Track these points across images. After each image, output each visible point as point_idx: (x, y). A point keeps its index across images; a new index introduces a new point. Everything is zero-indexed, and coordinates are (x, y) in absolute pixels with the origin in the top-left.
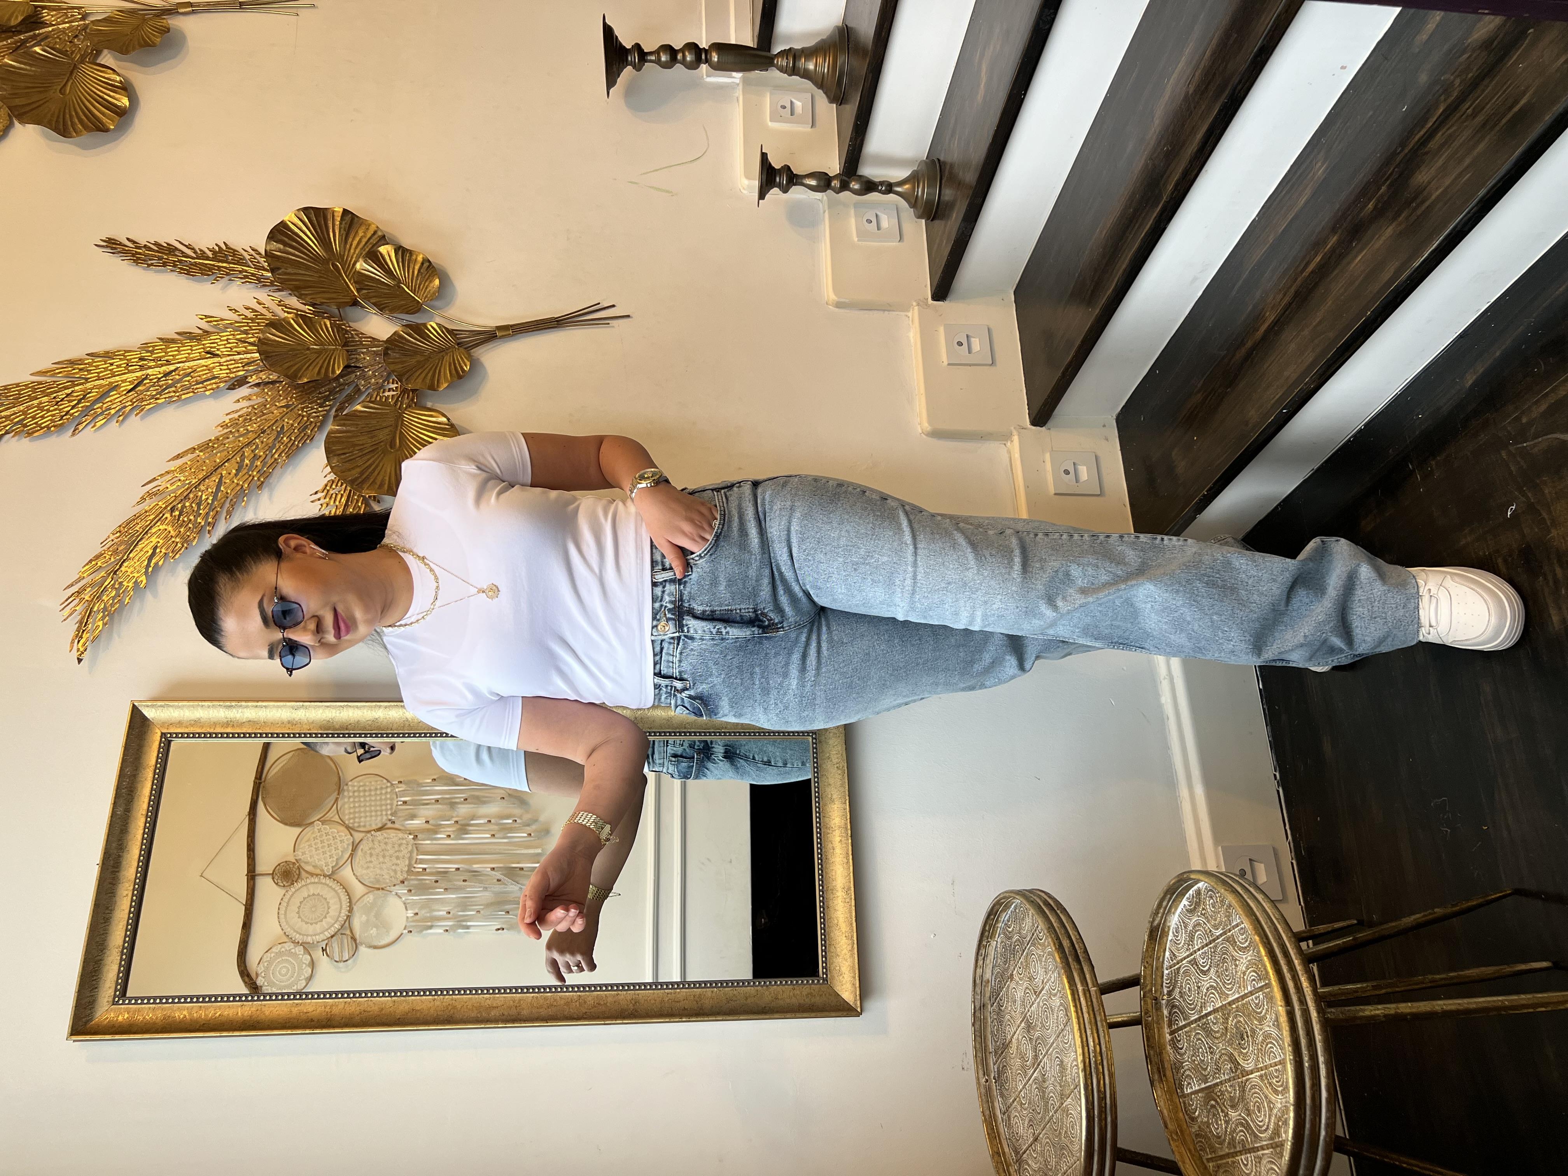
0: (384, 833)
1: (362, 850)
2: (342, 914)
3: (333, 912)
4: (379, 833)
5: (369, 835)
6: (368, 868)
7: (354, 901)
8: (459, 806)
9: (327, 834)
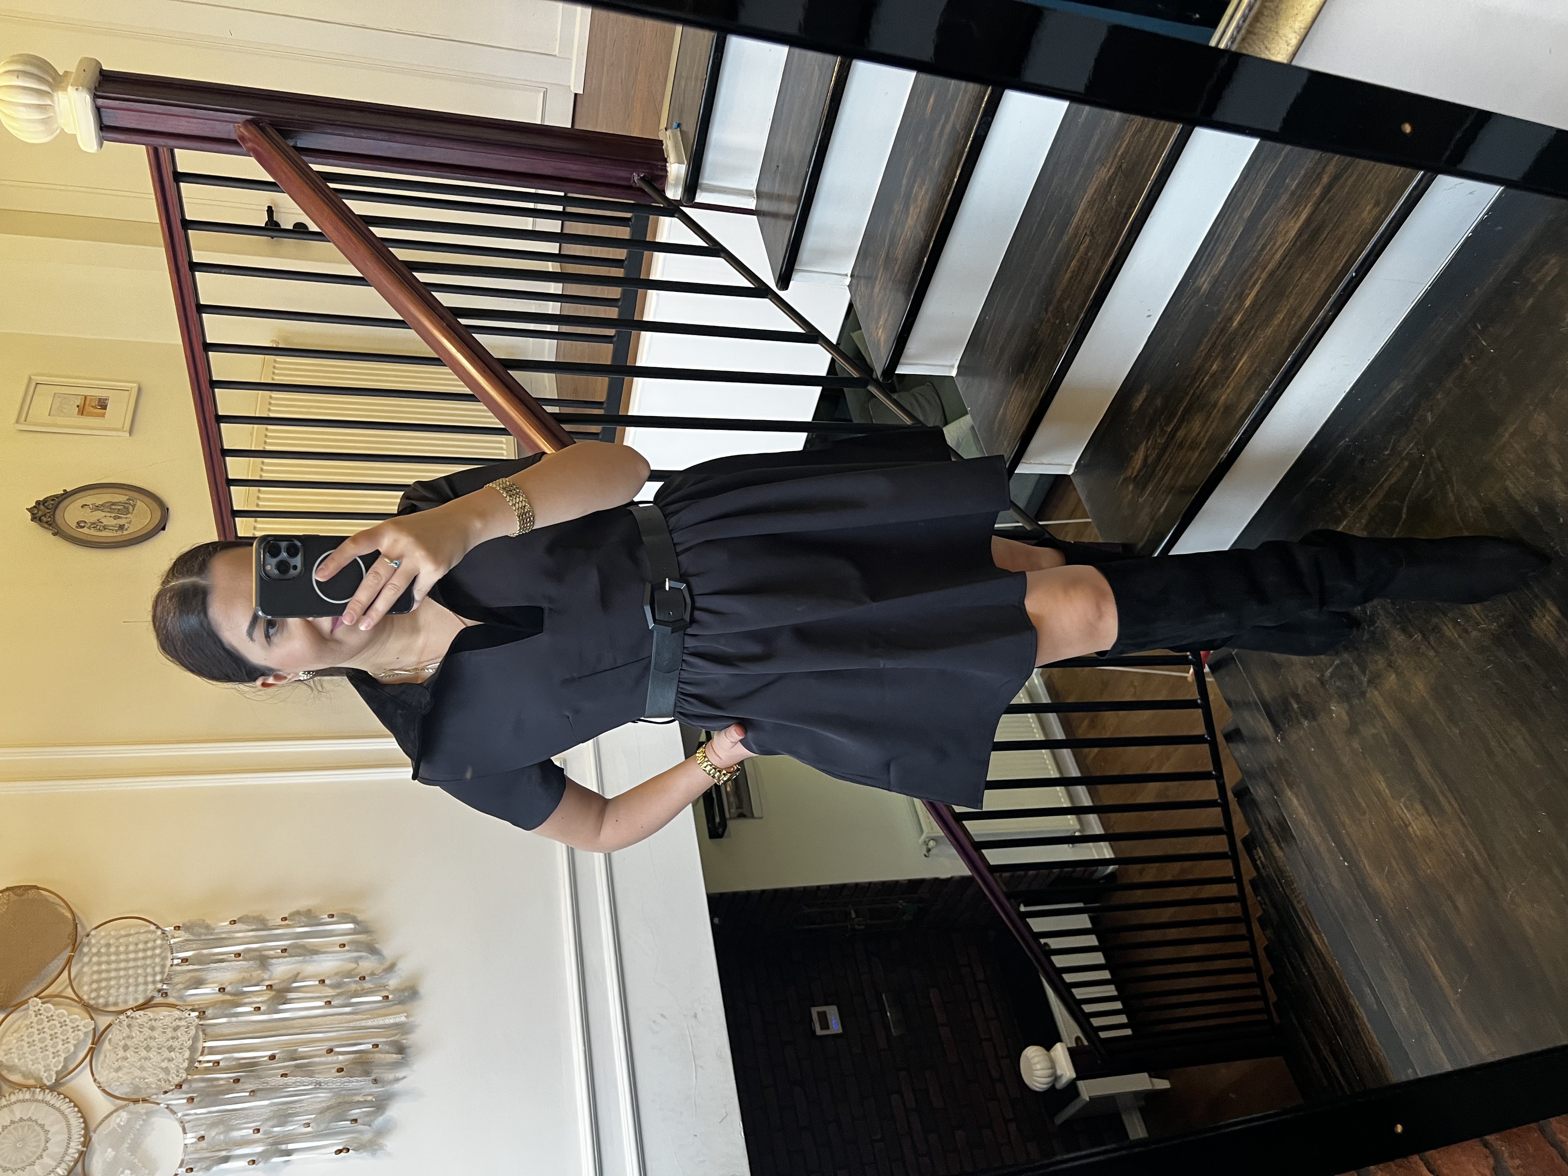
0: (150, 1013)
1: (110, 1040)
2: (71, 1151)
3: (56, 1147)
4: (141, 1013)
5: (122, 1017)
6: (119, 1069)
7: (92, 1126)
8: (274, 961)
9: (50, 1019)
